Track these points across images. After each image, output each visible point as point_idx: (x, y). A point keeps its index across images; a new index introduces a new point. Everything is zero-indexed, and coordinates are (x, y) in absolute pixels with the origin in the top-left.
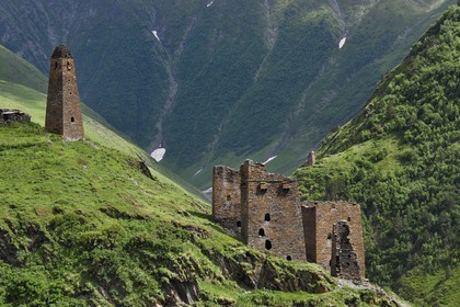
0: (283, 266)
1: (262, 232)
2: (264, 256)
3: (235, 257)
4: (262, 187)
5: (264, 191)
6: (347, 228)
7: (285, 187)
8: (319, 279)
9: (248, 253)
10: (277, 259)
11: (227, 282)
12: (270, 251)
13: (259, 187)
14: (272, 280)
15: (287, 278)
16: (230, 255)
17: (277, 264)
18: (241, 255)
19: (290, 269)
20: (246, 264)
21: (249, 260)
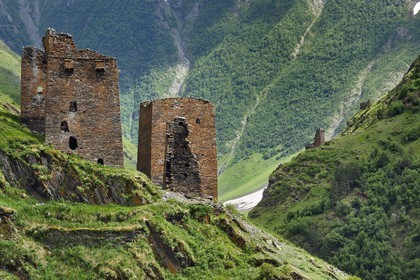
0: (90, 171)
1: (65, 127)
2: (66, 156)
3: (24, 157)
4: (68, 66)
5: (70, 72)
6: (185, 127)
7: (99, 66)
8: (136, 188)
9: (43, 153)
10: (83, 162)
11: (12, 190)
12: (75, 152)
13: (62, 66)
14: (74, 189)
15: (94, 186)
16: (17, 154)
17: (82, 168)
18: (34, 154)
19: (98, 174)
20: (40, 167)
21: (45, 161)
